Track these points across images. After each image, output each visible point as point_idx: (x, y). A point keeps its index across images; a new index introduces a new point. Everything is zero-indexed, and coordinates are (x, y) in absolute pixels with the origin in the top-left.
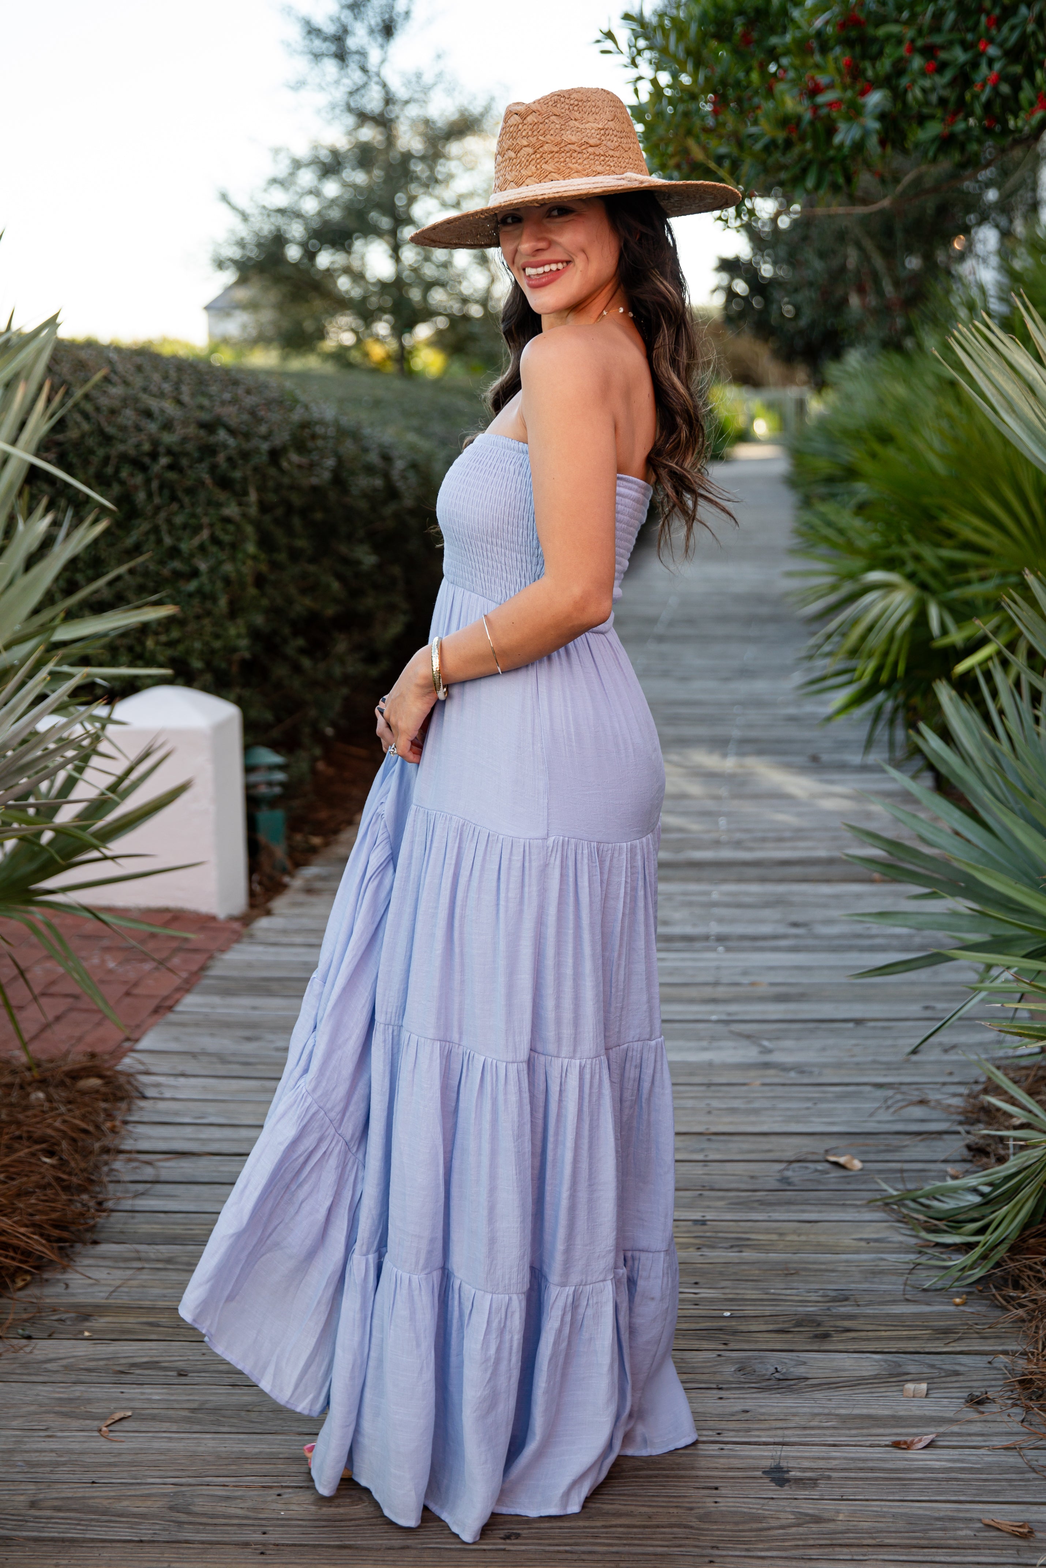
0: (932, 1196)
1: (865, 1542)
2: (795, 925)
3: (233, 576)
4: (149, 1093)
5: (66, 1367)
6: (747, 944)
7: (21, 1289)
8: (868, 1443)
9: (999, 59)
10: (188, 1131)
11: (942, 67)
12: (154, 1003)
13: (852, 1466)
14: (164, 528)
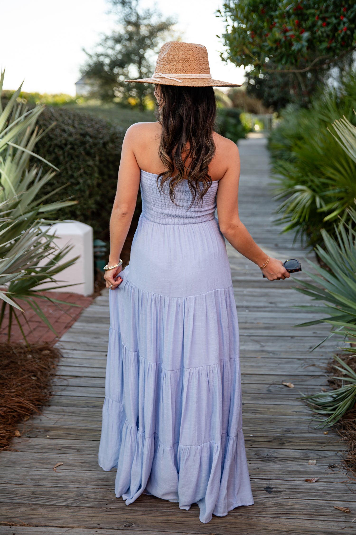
0: (317, 397)
1: (297, 513)
2: (271, 303)
3: (91, 184)
4: (65, 355)
5: (42, 447)
6: (255, 309)
7: (27, 421)
8: (297, 480)
9: (347, 22)
10: (77, 369)
11: (328, 24)
12: (65, 325)
13: (292, 487)
14: (69, 168)
